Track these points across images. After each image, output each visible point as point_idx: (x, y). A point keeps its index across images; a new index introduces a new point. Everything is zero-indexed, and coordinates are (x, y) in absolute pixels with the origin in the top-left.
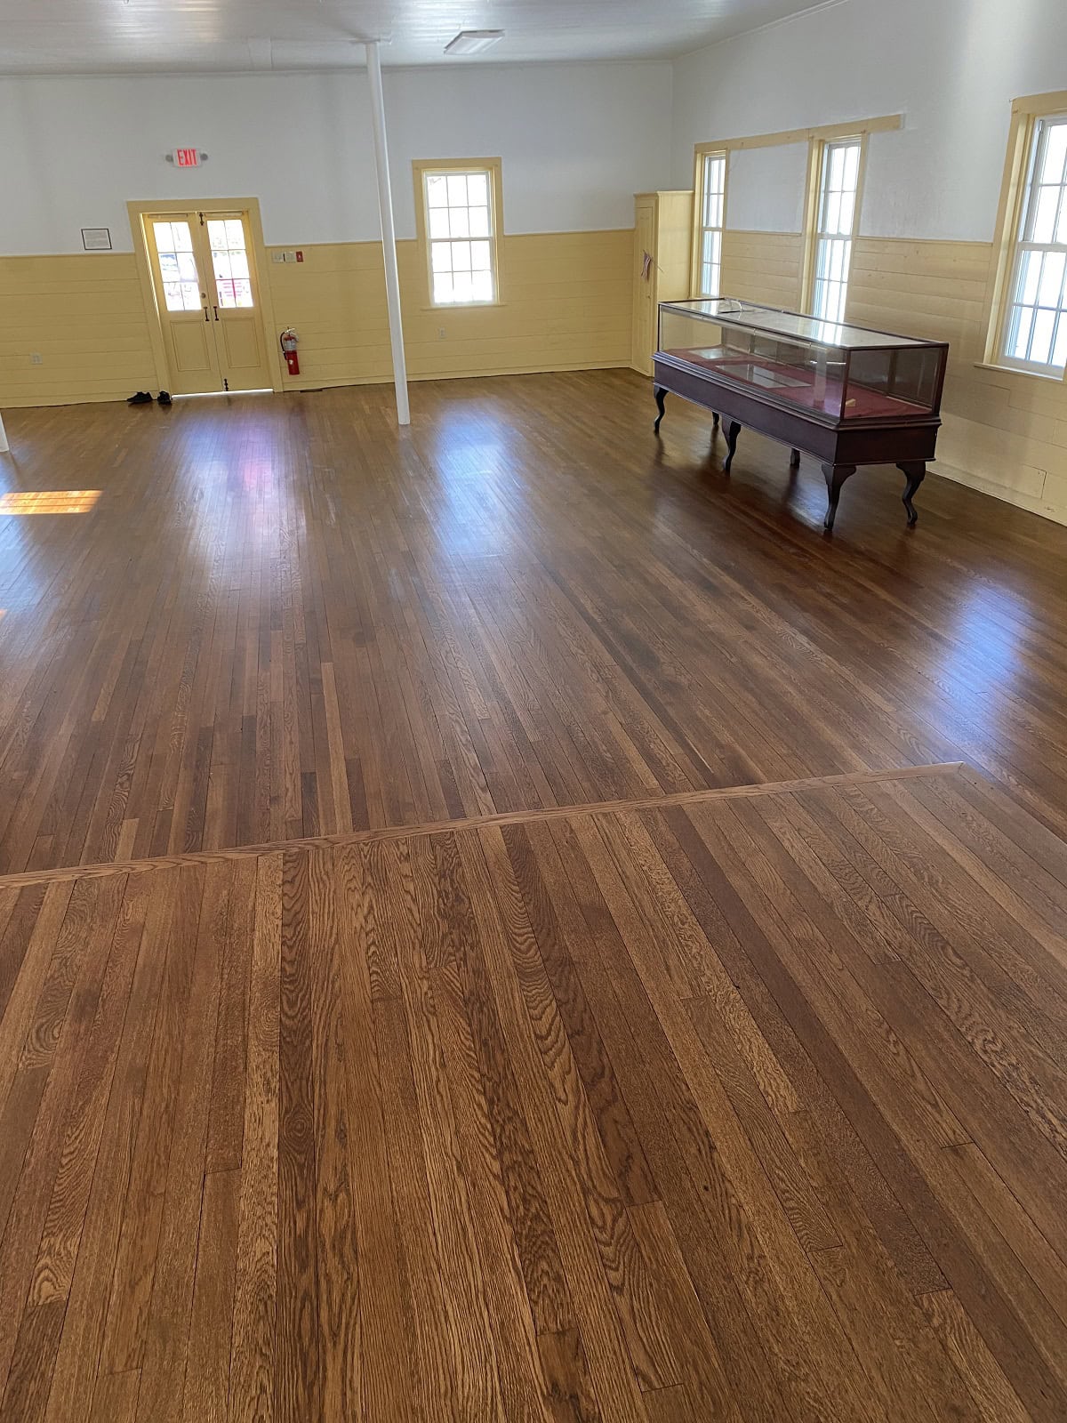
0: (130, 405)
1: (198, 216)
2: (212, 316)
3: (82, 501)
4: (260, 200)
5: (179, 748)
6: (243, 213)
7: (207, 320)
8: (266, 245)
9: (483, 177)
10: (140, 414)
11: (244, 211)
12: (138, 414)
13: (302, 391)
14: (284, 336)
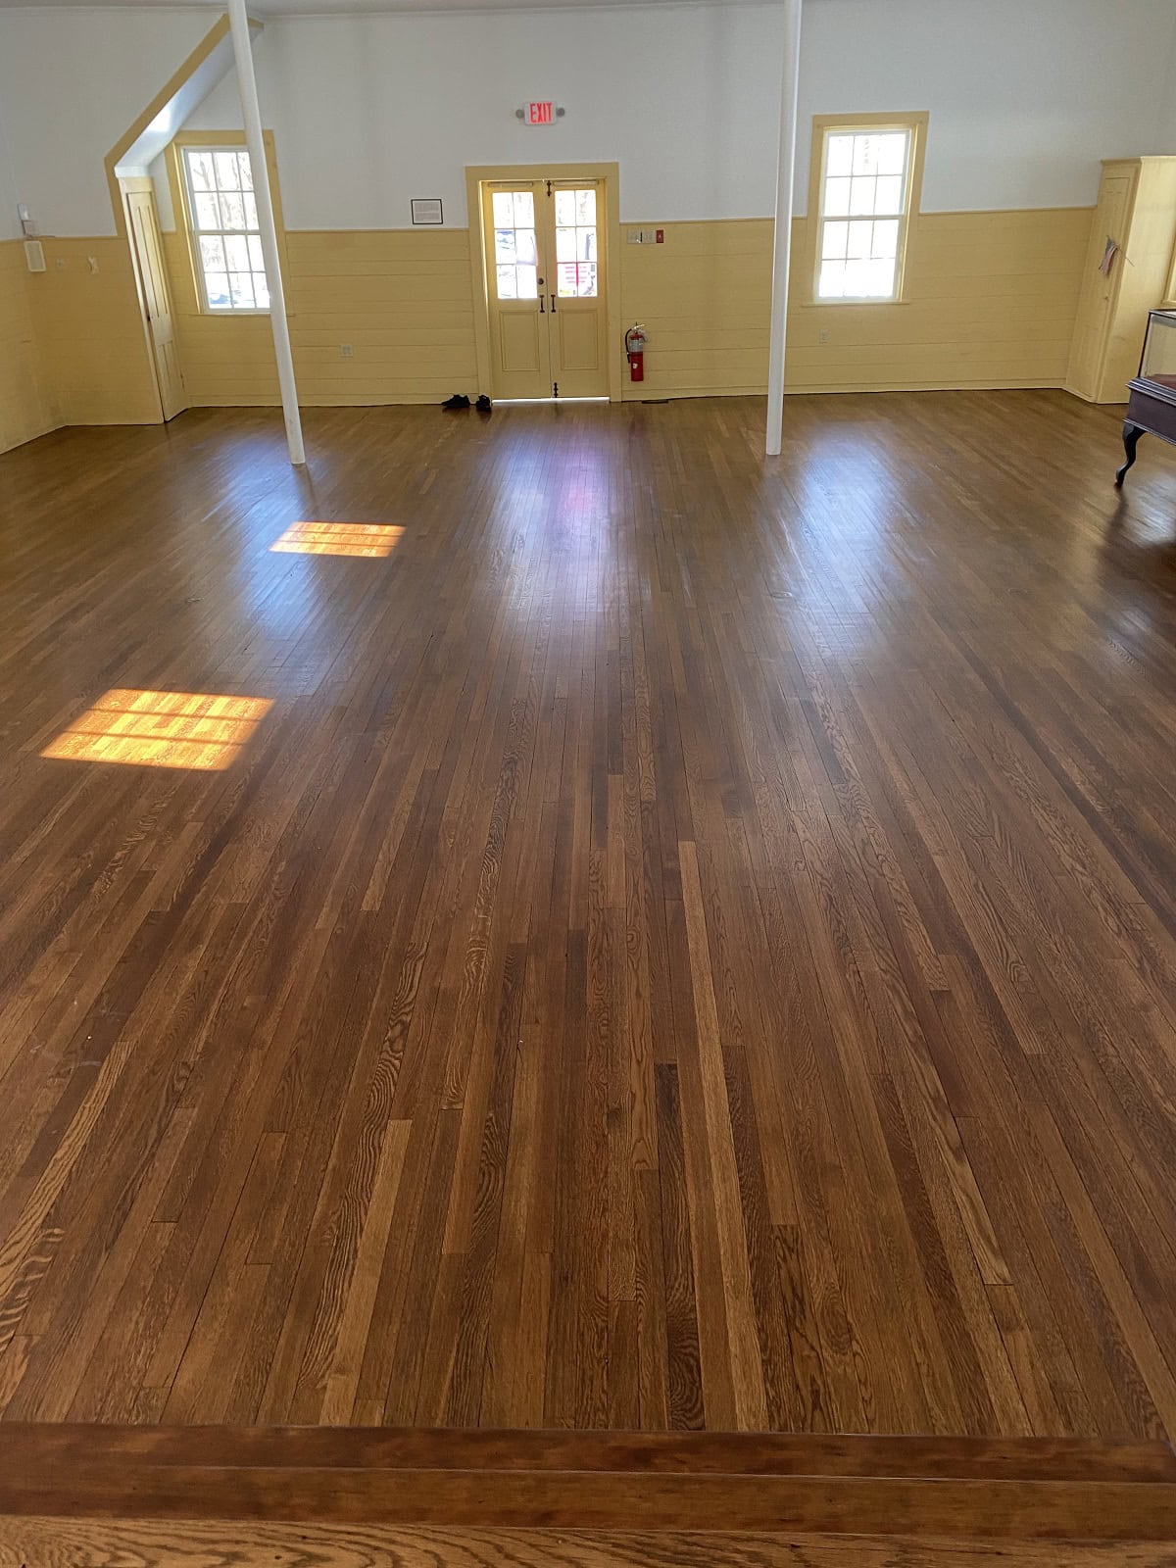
0: (444, 411)
1: (544, 185)
2: (548, 307)
3: (380, 540)
4: (620, 166)
5: (476, 980)
6: (597, 181)
7: (542, 311)
8: (621, 221)
9: (903, 137)
10: (455, 423)
11: (600, 179)
12: (454, 422)
13: (644, 402)
14: (631, 334)
